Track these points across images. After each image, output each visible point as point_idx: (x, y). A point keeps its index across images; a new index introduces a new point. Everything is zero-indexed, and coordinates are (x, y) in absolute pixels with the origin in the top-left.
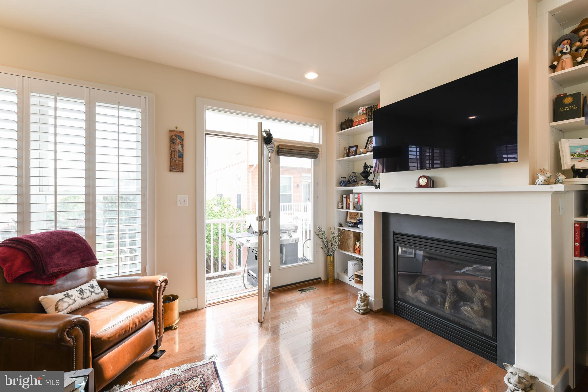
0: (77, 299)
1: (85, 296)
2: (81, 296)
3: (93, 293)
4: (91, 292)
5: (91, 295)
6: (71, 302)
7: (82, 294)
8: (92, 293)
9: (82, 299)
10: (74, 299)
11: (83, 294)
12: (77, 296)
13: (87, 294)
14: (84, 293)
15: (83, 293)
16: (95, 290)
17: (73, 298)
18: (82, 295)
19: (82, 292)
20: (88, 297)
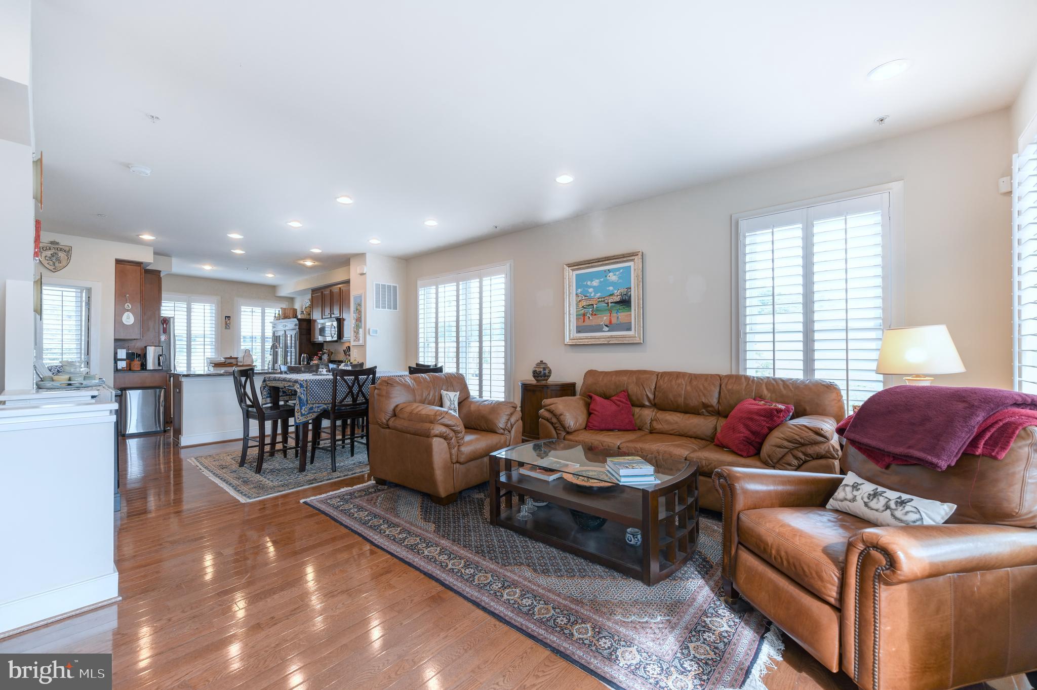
0: (859, 498)
1: (873, 504)
2: (866, 500)
3: (888, 510)
4: (887, 507)
5: (883, 511)
6: (850, 496)
7: (871, 497)
8: (886, 510)
9: (866, 504)
10: (856, 496)
11: (872, 500)
12: (862, 494)
13: (877, 503)
14: (875, 500)
15: (875, 497)
16: (896, 510)
17: (855, 493)
18: (869, 499)
19: (875, 495)
20: (877, 510)
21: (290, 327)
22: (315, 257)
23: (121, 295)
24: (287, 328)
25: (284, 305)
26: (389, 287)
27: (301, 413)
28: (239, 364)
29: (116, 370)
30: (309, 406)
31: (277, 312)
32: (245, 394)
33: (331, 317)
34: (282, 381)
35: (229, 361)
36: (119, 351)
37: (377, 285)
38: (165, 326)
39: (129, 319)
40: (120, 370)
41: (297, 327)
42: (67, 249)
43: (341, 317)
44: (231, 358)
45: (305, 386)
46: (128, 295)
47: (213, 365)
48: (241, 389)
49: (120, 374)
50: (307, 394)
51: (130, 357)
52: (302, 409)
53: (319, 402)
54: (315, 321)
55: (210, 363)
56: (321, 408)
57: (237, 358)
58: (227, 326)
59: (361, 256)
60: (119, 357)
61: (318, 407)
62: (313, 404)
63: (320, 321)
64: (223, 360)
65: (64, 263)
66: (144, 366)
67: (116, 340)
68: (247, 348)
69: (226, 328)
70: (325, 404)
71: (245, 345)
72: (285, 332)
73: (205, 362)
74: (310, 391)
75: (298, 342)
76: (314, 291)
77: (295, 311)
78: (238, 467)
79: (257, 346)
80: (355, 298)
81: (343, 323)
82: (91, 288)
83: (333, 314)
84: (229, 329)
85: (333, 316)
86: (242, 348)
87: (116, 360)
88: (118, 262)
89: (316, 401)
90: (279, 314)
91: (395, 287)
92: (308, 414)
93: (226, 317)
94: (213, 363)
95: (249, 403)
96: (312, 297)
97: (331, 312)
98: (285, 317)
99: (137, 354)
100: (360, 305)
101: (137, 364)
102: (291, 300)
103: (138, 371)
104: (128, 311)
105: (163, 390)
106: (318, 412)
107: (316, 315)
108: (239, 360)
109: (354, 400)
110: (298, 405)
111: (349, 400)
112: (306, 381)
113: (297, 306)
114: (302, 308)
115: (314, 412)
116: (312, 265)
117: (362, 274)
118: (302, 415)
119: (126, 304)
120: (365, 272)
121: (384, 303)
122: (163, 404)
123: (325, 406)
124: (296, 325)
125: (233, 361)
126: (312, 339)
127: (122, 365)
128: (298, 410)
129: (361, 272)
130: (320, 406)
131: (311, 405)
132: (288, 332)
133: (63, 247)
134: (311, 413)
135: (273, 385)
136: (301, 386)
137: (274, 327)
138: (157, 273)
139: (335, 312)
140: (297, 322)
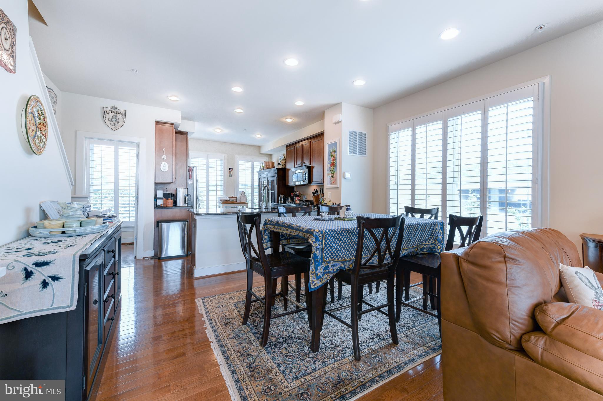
21: (271, 175)
22: (295, 115)
23: (159, 149)
24: (269, 176)
25: (266, 159)
26: (360, 134)
27: (317, 274)
28: (238, 201)
29: (156, 206)
30: (324, 265)
31: (262, 165)
32: (250, 244)
33: (302, 166)
34: (287, 227)
35: (232, 199)
36: (158, 192)
37: (351, 132)
38: (190, 173)
39: (165, 167)
40: (159, 207)
41: (277, 174)
42: (123, 112)
43: (311, 165)
44: (233, 197)
45: (321, 239)
46: (164, 149)
47: (222, 202)
48: (245, 237)
49: (159, 210)
50: (322, 249)
51: (167, 196)
52: (317, 270)
53: (335, 259)
54: (289, 170)
55: (220, 201)
56: (337, 267)
57: (236, 197)
58: (231, 175)
59: (336, 106)
60: (158, 196)
61: (334, 266)
62: (329, 262)
63: (293, 169)
64: (228, 199)
65: (121, 123)
66: (175, 203)
67: (156, 184)
68: (243, 190)
69: (230, 176)
70: (342, 262)
71: (241, 189)
72: (267, 178)
73: (217, 200)
74: (326, 245)
75: (277, 185)
76: (288, 146)
77: (273, 163)
78: (241, 324)
79: (249, 189)
80: (330, 145)
81: (313, 170)
82: (139, 143)
83: (304, 163)
84: (232, 177)
85: (303, 165)
86: (240, 190)
87: (156, 198)
88: (158, 123)
89: (331, 258)
90: (263, 166)
91: (365, 134)
92: (323, 275)
93: (230, 168)
94: (222, 201)
95: (254, 255)
96: (287, 151)
97: (302, 162)
98: (267, 168)
99: (172, 194)
100: (334, 151)
101: (170, 202)
102: (270, 156)
103: (171, 207)
104: (164, 161)
105: (187, 223)
106: (334, 272)
107: (290, 166)
108: (238, 198)
109: (381, 259)
110: (313, 264)
111: (375, 260)
112: (322, 232)
113: (275, 160)
114: (278, 161)
115: (330, 272)
116: (291, 122)
117: (338, 123)
118: (318, 277)
119: (163, 156)
120: (340, 121)
121: (355, 149)
122: (187, 234)
123: (342, 265)
124: (275, 173)
125: (234, 199)
126: (287, 183)
127: (160, 202)
128: (313, 271)
129: (337, 120)
130: (336, 265)
131: (327, 264)
132: (269, 179)
133: (120, 111)
134: (326, 273)
135: (275, 230)
136: (317, 239)
137: (259, 175)
138: (185, 133)
139: (306, 162)
140: (277, 171)
